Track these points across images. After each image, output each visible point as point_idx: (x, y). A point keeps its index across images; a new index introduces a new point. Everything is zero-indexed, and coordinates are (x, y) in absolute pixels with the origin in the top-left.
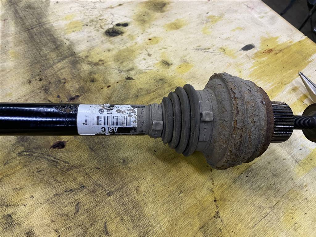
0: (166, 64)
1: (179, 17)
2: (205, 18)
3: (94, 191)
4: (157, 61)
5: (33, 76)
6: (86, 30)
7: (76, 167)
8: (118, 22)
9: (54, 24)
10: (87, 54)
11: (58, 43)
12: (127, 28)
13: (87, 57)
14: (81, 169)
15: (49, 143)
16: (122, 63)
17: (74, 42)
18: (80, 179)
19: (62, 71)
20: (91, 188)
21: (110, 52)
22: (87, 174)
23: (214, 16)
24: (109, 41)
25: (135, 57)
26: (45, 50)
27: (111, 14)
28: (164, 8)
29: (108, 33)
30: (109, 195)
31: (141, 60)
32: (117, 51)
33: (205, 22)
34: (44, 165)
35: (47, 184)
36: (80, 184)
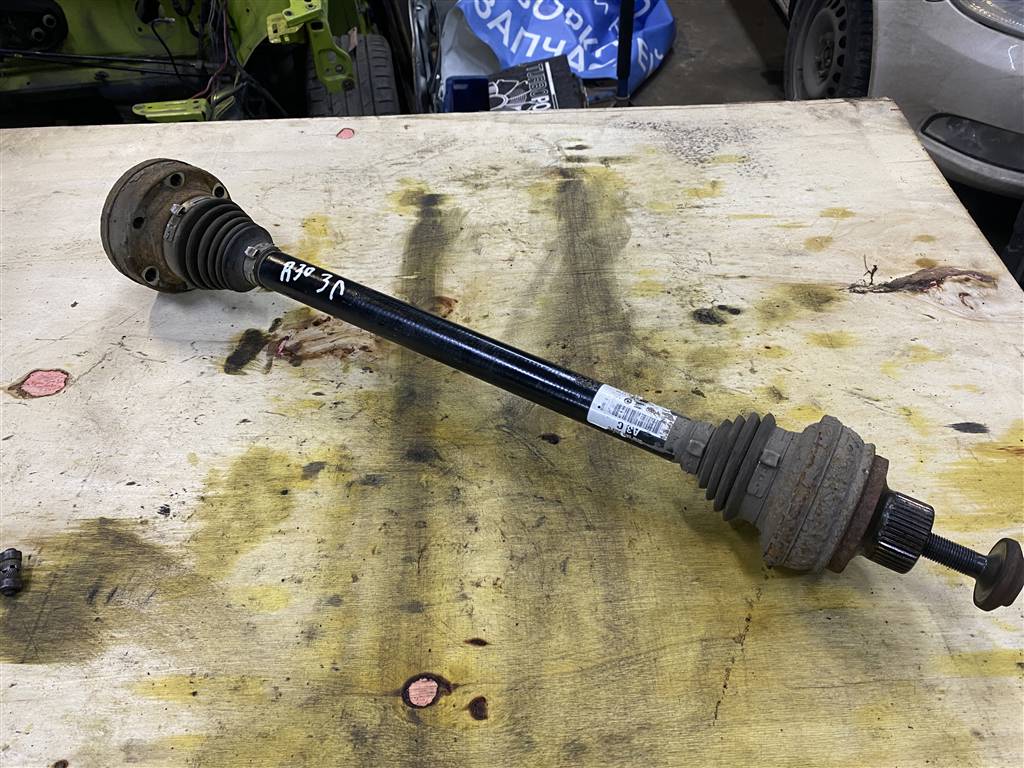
0: (777, 395)
1: (846, 328)
2: (901, 346)
3: (570, 514)
4: (761, 385)
5: (557, 339)
6: (663, 300)
7: (561, 475)
8: (723, 304)
9: (619, 277)
10: (647, 335)
11: (612, 306)
12: (735, 317)
13: (646, 338)
14: (566, 480)
15: (540, 430)
16: (698, 366)
17: (637, 311)
18: (560, 491)
19: (600, 345)
20: (568, 509)
21: (686, 345)
22: (570, 489)
23: (924, 349)
24: (693, 328)
25: (725, 365)
26: (588, 309)
27: (719, 287)
28: (826, 306)
29: (697, 316)
30: (588, 528)
31: (733, 374)
32: (700, 346)
33: (897, 353)
34: (522, 453)
35: (516, 477)
36: (557, 497)
